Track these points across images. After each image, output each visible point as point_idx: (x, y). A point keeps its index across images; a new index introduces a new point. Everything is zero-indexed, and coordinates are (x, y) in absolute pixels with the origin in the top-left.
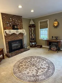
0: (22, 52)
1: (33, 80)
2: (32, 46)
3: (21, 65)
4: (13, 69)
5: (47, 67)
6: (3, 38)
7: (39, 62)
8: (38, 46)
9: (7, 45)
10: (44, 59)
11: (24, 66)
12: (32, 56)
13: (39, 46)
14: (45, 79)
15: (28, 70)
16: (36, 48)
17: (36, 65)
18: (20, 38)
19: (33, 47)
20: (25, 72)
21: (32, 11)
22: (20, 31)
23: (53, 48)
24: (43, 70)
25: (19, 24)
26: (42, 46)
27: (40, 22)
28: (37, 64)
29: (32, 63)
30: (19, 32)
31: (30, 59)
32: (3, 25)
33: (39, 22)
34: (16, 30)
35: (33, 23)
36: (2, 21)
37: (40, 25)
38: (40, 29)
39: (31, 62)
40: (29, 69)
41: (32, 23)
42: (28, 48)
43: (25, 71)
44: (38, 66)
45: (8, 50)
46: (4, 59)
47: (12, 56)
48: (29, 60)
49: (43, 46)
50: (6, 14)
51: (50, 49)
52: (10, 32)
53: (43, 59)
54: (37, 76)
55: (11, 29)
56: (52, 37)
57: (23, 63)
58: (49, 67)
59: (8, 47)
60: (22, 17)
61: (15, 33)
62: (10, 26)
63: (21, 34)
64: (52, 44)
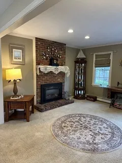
0: (62, 105)
1: (89, 148)
2: (77, 97)
3: (63, 125)
4: (54, 130)
5: (110, 132)
6: (33, 79)
7: (94, 124)
8: (88, 98)
9: (39, 91)
10: (103, 121)
11: (70, 128)
12: (81, 114)
13: (90, 97)
14: (108, 150)
15: (79, 134)
16: (85, 100)
17: (90, 128)
18: (59, 80)
19: (79, 99)
20: (73, 136)
21: (87, 37)
22: (61, 68)
23: (118, 103)
24: (103, 136)
25: (59, 57)
26: (96, 97)
27: (96, 55)
28: (92, 127)
29: (84, 125)
30: (59, 71)
31: (78, 118)
32: (36, 57)
33: (94, 55)
34: (55, 67)
35: (84, 56)
36: (36, 51)
37: (96, 61)
38: (96, 67)
39: (81, 123)
40: (80, 132)
41: (81, 55)
42: (70, 99)
43: (73, 134)
44: (94, 130)
45: (39, 99)
46: (33, 113)
47: (46, 110)
48: (77, 120)
49: (98, 99)
50: (42, 39)
51: (112, 105)
52: (46, 69)
53: (101, 121)
54: (95, 144)
55: (47, 65)
56: (118, 83)
57: (68, 123)
58: (113, 134)
59: (39, 94)
60: (65, 44)
61: (54, 71)
62: (47, 59)
63: (62, 74)
64: (116, 97)
